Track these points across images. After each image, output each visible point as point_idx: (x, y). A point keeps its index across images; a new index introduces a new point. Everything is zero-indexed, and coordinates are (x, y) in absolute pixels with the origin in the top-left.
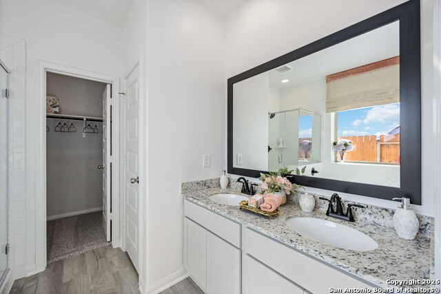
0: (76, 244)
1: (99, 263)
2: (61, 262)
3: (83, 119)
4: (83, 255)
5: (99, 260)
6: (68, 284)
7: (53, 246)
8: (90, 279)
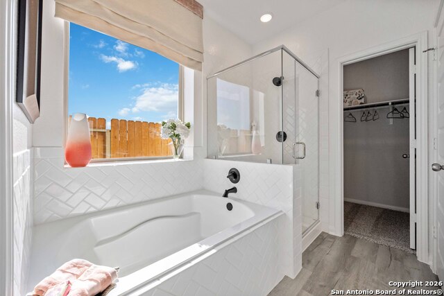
0: (373, 232)
1: (392, 263)
2: (355, 239)
3: (387, 104)
4: (378, 245)
5: (393, 260)
6: (355, 259)
7: (353, 224)
8: (376, 269)
